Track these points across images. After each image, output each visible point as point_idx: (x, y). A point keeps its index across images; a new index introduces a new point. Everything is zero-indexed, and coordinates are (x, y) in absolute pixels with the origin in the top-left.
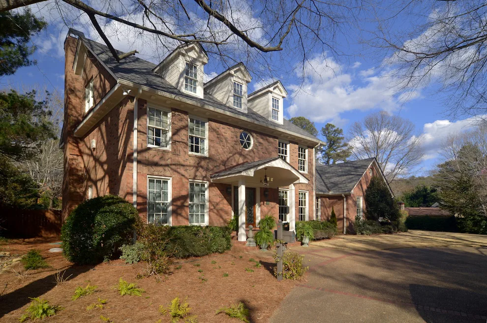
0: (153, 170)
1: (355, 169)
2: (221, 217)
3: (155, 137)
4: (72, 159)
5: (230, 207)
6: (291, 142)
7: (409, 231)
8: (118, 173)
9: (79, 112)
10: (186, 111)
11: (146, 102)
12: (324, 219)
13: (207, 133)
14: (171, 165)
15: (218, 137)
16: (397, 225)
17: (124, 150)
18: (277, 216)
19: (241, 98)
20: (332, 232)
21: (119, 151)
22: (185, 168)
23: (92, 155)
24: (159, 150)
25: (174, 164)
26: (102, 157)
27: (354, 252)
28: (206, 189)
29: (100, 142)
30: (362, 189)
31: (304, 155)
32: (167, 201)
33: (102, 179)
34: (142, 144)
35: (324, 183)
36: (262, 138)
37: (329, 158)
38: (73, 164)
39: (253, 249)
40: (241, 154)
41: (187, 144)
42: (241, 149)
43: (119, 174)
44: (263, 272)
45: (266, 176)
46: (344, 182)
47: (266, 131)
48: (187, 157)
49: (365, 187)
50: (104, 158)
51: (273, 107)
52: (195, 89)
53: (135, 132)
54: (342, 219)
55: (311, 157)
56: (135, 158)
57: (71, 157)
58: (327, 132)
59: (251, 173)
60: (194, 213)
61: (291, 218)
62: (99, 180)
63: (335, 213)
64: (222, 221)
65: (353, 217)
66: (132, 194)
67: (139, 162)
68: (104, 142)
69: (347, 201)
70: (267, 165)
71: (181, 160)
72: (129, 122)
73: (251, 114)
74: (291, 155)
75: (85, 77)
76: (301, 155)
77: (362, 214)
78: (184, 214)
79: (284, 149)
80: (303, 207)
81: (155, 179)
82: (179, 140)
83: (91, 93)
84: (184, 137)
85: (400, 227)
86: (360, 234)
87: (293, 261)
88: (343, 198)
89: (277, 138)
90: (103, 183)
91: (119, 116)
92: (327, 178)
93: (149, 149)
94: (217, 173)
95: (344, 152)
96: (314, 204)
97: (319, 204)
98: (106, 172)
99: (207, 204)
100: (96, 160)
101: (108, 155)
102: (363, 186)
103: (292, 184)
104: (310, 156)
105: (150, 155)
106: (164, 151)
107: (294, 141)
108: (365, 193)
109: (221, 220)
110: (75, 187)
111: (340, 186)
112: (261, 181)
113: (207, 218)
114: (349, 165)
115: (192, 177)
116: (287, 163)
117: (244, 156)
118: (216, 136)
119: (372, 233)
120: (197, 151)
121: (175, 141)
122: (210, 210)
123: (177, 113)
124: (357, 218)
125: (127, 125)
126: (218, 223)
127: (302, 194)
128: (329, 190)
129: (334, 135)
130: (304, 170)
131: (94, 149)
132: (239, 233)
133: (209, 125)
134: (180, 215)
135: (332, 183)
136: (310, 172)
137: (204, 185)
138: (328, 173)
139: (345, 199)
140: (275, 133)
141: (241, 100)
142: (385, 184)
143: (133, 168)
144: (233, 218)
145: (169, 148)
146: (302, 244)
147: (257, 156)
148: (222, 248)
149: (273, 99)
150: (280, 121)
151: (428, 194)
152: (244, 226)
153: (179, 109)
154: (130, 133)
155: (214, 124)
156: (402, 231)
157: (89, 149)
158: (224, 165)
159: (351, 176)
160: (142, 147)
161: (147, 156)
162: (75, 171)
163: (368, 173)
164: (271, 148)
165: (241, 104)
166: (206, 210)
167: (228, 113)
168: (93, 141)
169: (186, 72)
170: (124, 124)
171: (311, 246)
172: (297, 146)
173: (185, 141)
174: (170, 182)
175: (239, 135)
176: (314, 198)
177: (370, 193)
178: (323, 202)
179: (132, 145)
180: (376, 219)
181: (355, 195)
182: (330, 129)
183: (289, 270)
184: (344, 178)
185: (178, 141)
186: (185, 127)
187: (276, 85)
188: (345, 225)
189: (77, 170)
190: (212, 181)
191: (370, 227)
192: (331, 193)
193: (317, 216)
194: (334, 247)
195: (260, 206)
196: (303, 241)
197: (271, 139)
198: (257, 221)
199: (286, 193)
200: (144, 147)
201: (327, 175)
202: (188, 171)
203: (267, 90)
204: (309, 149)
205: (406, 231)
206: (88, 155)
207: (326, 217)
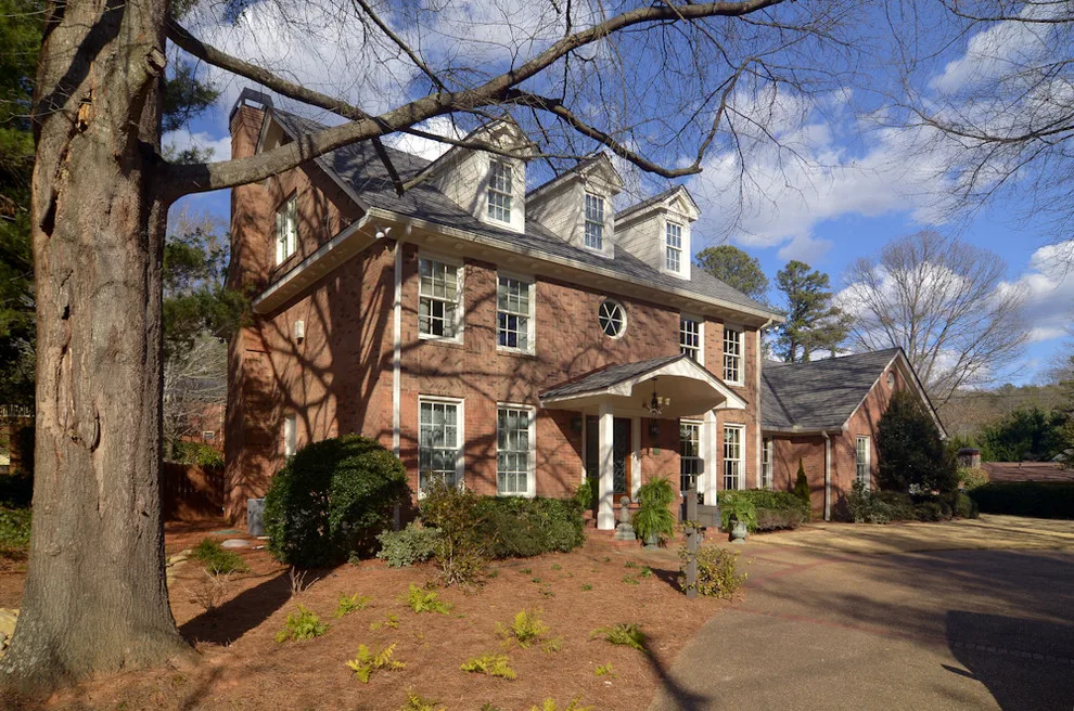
0: (429, 385)
1: (853, 374)
2: (560, 480)
3: (432, 317)
4: (251, 361)
5: (578, 459)
6: (707, 318)
7: (981, 515)
8: (359, 391)
9: (263, 261)
10: (492, 262)
11: (416, 248)
12: (780, 488)
13: (532, 306)
14: (463, 373)
15: (554, 314)
16: (953, 504)
17: (373, 346)
18: (675, 478)
19: (601, 226)
20: (798, 515)
21: (363, 347)
22: (490, 379)
23: (294, 352)
24: (440, 345)
25: (468, 373)
26: (319, 357)
27: (843, 555)
28: (529, 422)
29: (315, 326)
30: (870, 421)
31: (737, 346)
32: (455, 446)
33: (320, 403)
34: (409, 333)
35: (782, 405)
36: (645, 313)
37: (794, 345)
38: (252, 369)
39: (631, 546)
40: (600, 349)
41: (492, 330)
42: (601, 336)
43: (363, 393)
44: (657, 585)
45: (655, 395)
46: (827, 404)
47: (655, 298)
48: (493, 357)
49: (876, 415)
50: (325, 359)
51: (669, 242)
52: (507, 213)
53: (397, 311)
54: (823, 488)
55: (753, 351)
56: (397, 362)
57: (249, 355)
58: (790, 282)
59: (626, 389)
60: (507, 472)
61: (707, 484)
62: (313, 404)
63: (806, 474)
64: (561, 488)
65: (846, 484)
66: (390, 433)
67: (404, 369)
68: (325, 328)
69: (833, 446)
70: (658, 372)
71: (482, 362)
72: (385, 290)
73: (622, 260)
74: (708, 347)
75: (276, 191)
76: (731, 346)
77: (868, 476)
78: (486, 473)
79: (693, 333)
80: (734, 459)
81: (433, 403)
82: (478, 323)
83: (290, 223)
84: (488, 317)
85: (958, 506)
86: (863, 520)
87: (718, 562)
88: (824, 440)
89: (677, 311)
90: (323, 409)
91: (362, 278)
92: (787, 394)
93: (423, 342)
94: (552, 388)
95: (831, 328)
96: (758, 452)
97: (770, 452)
98: (330, 390)
99: (533, 453)
100: (305, 363)
101: (334, 354)
102: (871, 413)
103: (711, 411)
104: (749, 347)
105: (425, 354)
106: (451, 346)
107: (713, 315)
108: (877, 430)
109: (559, 485)
110: (257, 419)
111: (817, 413)
112: (644, 405)
113: (531, 483)
114: (840, 365)
115: (503, 398)
116: (699, 365)
117: (607, 351)
118: (551, 310)
119: (891, 520)
120: (512, 344)
121: (472, 325)
122: (539, 466)
123: (476, 268)
124: (857, 486)
125: (381, 295)
126: (554, 492)
127: (731, 431)
128: (792, 421)
129: (808, 288)
130: (735, 379)
131: (300, 340)
132: (600, 513)
133: (537, 290)
134: (480, 475)
135: (800, 406)
136: (750, 383)
137: (526, 415)
138: (791, 383)
139: (829, 443)
140: (673, 300)
141: (600, 232)
142: (923, 407)
143: (392, 381)
144: (584, 482)
145: (458, 339)
146: (732, 538)
147: (636, 351)
148: (566, 541)
149: (668, 225)
150: (684, 272)
151: (1045, 428)
152: (610, 499)
153: (479, 260)
154: (388, 312)
155: (547, 287)
156: (964, 517)
157: (288, 340)
158: (567, 372)
159: (843, 391)
160: (409, 339)
161: (418, 356)
162: (255, 385)
163: (885, 383)
164: (664, 333)
165: (600, 240)
166: (531, 467)
167: (576, 264)
168: (298, 323)
169: (491, 179)
170: (374, 293)
171: (750, 543)
172: (720, 327)
173: (490, 325)
174: (460, 409)
175: (597, 307)
176: (759, 440)
177: (888, 428)
178: (777, 449)
179: (391, 336)
180: (903, 488)
181: (853, 433)
182: (798, 275)
183: (709, 578)
184: (829, 394)
185: (476, 326)
186: (491, 295)
187: (676, 195)
188: (829, 501)
189: (261, 382)
190: (542, 406)
191: (888, 507)
192: (796, 429)
193: (764, 480)
194: (802, 545)
195: (640, 457)
196: (734, 532)
197: (664, 315)
198: (634, 490)
199: (696, 429)
200: (412, 340)
201: (788, 388)
202: (496, 385)
203: (656, 207)
204: (748, 332)
205: (972, 516)
206: (283, 352)
207: (785, 482)
